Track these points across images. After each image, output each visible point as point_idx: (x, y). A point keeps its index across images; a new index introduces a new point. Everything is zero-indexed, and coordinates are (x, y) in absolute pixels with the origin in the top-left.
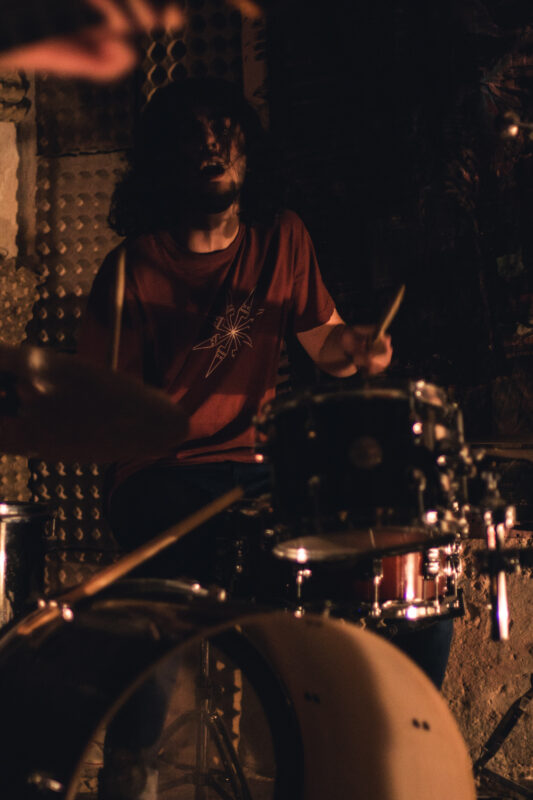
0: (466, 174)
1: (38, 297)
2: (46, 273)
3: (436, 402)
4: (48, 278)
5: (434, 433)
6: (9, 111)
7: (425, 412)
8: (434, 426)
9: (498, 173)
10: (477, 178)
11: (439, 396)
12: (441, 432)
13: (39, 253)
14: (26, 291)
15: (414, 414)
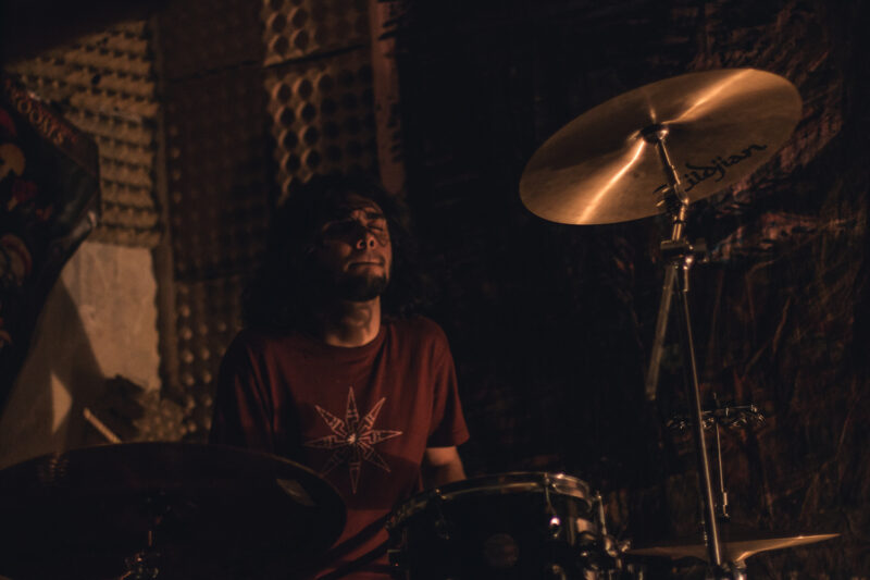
0: (620, 264)
1: (183, 431)
2: (192, 404)
3: (578, 494)
4: (194, 410)
5: (576, 526)
6: (142, 237)
7: (563, 504)
8: (576, 519)
9: (653, 259)
10: (632, 266)
11: (580, 488)
12: (583, 525)
13: (183, 384)
14: (171, 425)
15: (550, 508)
